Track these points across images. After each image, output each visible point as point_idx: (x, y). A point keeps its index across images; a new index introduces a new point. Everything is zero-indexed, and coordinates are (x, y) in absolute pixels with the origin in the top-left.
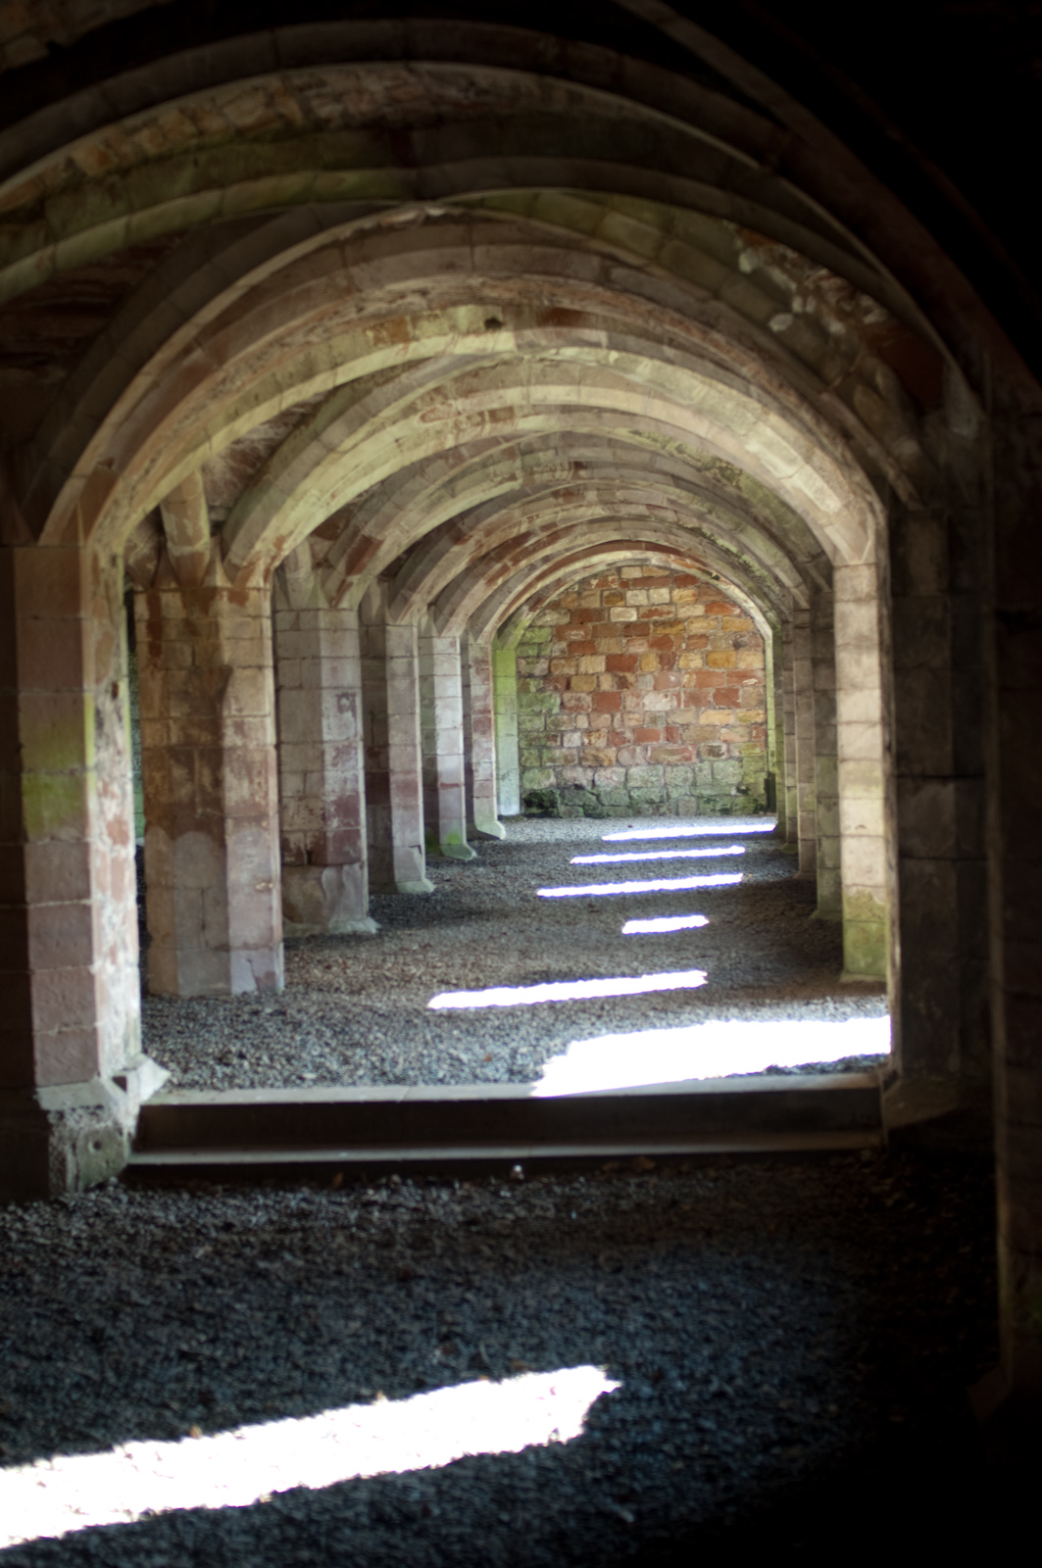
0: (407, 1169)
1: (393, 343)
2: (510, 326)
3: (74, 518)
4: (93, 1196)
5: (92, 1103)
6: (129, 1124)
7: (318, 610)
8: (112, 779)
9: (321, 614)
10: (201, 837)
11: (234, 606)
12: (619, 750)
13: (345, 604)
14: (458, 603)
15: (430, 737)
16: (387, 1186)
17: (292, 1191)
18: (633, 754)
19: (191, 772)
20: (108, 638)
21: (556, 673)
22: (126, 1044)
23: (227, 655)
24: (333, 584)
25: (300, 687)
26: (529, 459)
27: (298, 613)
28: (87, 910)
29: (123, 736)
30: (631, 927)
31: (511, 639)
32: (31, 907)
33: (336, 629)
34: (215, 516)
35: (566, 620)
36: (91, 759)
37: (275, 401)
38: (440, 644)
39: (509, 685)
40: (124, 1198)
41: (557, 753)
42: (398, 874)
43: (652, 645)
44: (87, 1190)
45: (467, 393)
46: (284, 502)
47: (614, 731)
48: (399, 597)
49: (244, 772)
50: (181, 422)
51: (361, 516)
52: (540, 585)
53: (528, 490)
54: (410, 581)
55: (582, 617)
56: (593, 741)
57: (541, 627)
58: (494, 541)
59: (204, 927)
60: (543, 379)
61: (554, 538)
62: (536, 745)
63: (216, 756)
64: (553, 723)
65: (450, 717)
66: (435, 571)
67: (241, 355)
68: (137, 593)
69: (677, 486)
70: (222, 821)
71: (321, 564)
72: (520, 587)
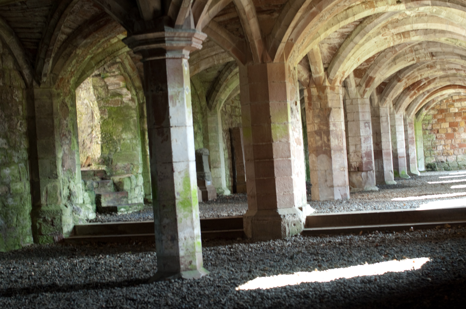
0: (380, 229)
1: (370, 8)
2: (404, 2)
3: (282, 55)
4: (293, 238)
5: (293, 213)
6: (304, 220)
7: (358, 98)
8: (296, 127)
9: (359, 100)
10: (325, 156)
11: (332, 91)
12: (454, 150)
13: (365, 97)
14: (402, 104)
15: (395, 143)
16: (375, 234)
17: (348, 235)
18: (458, 151)
19: (321, 138)
20: (293, 89)
21: (434, 128)
22: (302, 200)
23: (330, 105)
24: (362, 91)
25: (354, 121)
26: (417, 52)
27: (352, 100)
28: (290, 161)
29: (299, 116)
30: (453, 187)
31: (420, 119)
32: (275, 160)
33: (363, 104)
34: (325, 66)
35: (436, 112)
36: (290, 120)
37: (338, 25)
38: (397, 116)
39: (420, 132)
40: (302, 239)
41: (435, 152)
42: (386, 179)
43: (463, 119)
44: (292, 237)
45: (395, 27)
46: (344, 60)
47: (452, 145)
48: (383, 99)
49: (336, 137)
50: (311, 29)
51: (369, 71)
52: (427, 101)
53: (418, 64)
54: (386, 94)
55: (441, 111)
56: (446, 148)
57: (429, 115)
58: (411, 82)
59: (326, 181)
60: (416, 22)
61: (429, 83)
62: (429, 150)
63: (328, 133)
64: (434, 143)
65: (401, 137)
66: (393, 91)
67: (326, 8)
68: (304, 89)
69: (462, 59)
70: (330, 151)
71: (358, 85)
72: (421, 101)
